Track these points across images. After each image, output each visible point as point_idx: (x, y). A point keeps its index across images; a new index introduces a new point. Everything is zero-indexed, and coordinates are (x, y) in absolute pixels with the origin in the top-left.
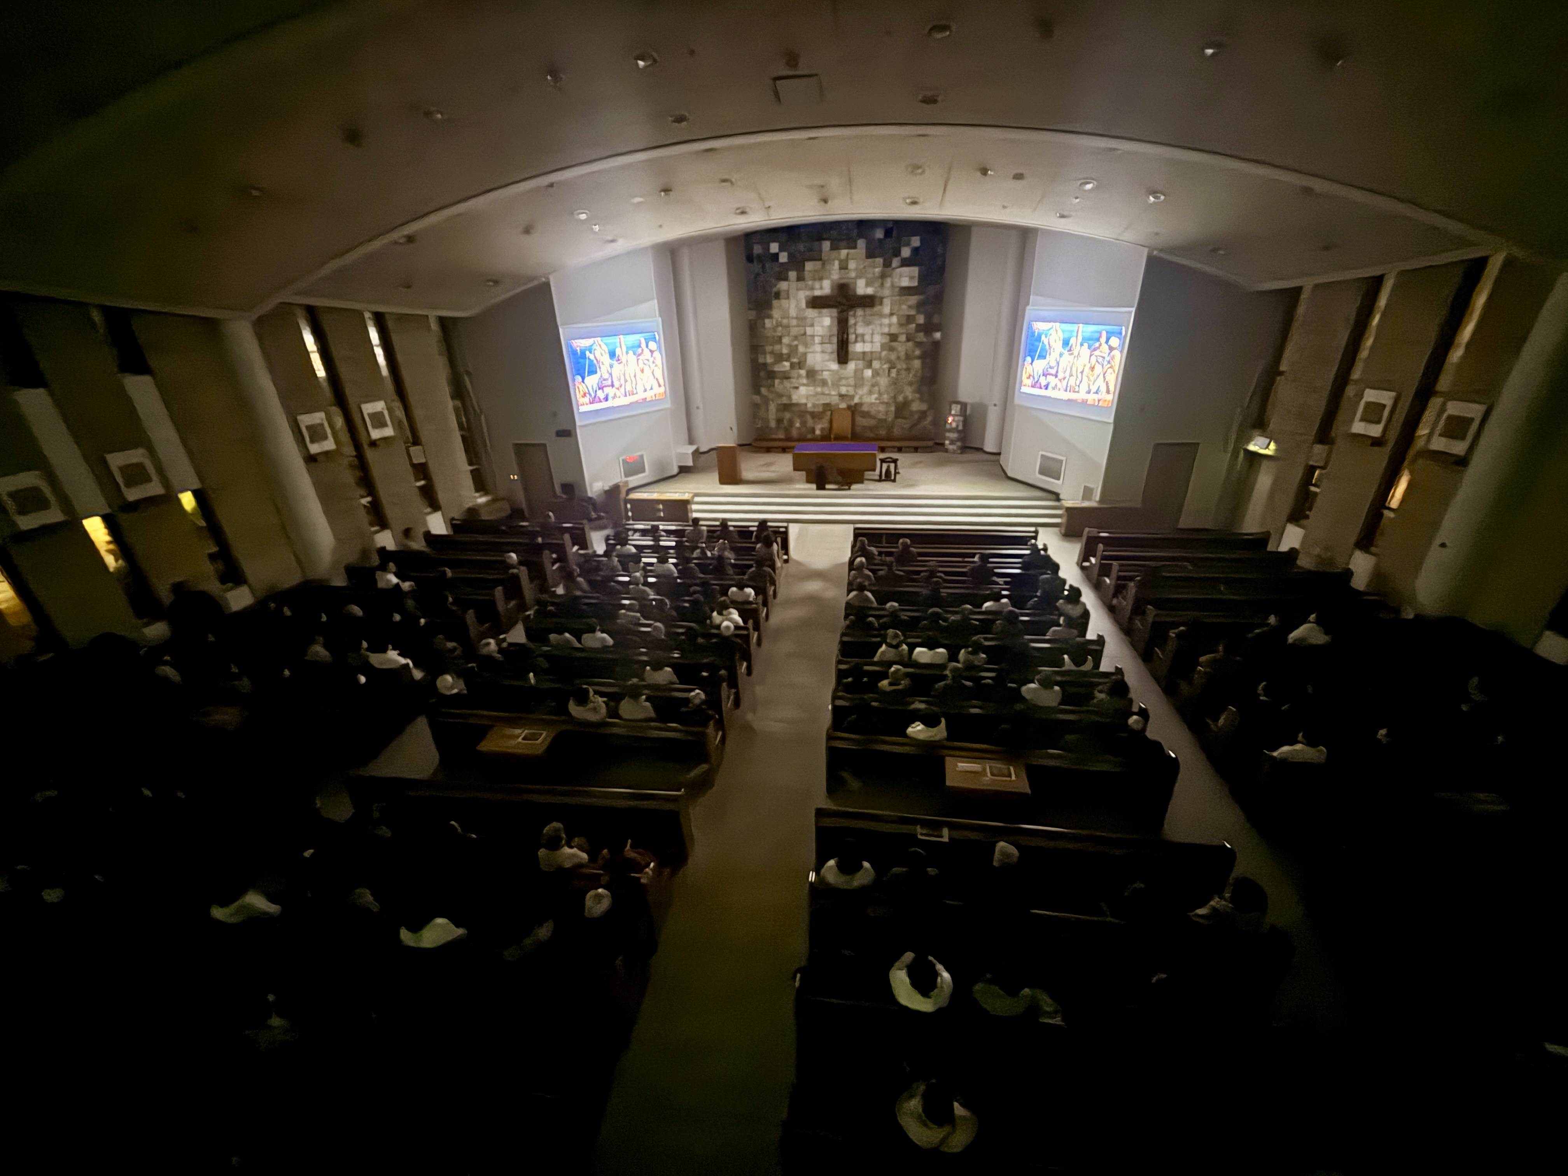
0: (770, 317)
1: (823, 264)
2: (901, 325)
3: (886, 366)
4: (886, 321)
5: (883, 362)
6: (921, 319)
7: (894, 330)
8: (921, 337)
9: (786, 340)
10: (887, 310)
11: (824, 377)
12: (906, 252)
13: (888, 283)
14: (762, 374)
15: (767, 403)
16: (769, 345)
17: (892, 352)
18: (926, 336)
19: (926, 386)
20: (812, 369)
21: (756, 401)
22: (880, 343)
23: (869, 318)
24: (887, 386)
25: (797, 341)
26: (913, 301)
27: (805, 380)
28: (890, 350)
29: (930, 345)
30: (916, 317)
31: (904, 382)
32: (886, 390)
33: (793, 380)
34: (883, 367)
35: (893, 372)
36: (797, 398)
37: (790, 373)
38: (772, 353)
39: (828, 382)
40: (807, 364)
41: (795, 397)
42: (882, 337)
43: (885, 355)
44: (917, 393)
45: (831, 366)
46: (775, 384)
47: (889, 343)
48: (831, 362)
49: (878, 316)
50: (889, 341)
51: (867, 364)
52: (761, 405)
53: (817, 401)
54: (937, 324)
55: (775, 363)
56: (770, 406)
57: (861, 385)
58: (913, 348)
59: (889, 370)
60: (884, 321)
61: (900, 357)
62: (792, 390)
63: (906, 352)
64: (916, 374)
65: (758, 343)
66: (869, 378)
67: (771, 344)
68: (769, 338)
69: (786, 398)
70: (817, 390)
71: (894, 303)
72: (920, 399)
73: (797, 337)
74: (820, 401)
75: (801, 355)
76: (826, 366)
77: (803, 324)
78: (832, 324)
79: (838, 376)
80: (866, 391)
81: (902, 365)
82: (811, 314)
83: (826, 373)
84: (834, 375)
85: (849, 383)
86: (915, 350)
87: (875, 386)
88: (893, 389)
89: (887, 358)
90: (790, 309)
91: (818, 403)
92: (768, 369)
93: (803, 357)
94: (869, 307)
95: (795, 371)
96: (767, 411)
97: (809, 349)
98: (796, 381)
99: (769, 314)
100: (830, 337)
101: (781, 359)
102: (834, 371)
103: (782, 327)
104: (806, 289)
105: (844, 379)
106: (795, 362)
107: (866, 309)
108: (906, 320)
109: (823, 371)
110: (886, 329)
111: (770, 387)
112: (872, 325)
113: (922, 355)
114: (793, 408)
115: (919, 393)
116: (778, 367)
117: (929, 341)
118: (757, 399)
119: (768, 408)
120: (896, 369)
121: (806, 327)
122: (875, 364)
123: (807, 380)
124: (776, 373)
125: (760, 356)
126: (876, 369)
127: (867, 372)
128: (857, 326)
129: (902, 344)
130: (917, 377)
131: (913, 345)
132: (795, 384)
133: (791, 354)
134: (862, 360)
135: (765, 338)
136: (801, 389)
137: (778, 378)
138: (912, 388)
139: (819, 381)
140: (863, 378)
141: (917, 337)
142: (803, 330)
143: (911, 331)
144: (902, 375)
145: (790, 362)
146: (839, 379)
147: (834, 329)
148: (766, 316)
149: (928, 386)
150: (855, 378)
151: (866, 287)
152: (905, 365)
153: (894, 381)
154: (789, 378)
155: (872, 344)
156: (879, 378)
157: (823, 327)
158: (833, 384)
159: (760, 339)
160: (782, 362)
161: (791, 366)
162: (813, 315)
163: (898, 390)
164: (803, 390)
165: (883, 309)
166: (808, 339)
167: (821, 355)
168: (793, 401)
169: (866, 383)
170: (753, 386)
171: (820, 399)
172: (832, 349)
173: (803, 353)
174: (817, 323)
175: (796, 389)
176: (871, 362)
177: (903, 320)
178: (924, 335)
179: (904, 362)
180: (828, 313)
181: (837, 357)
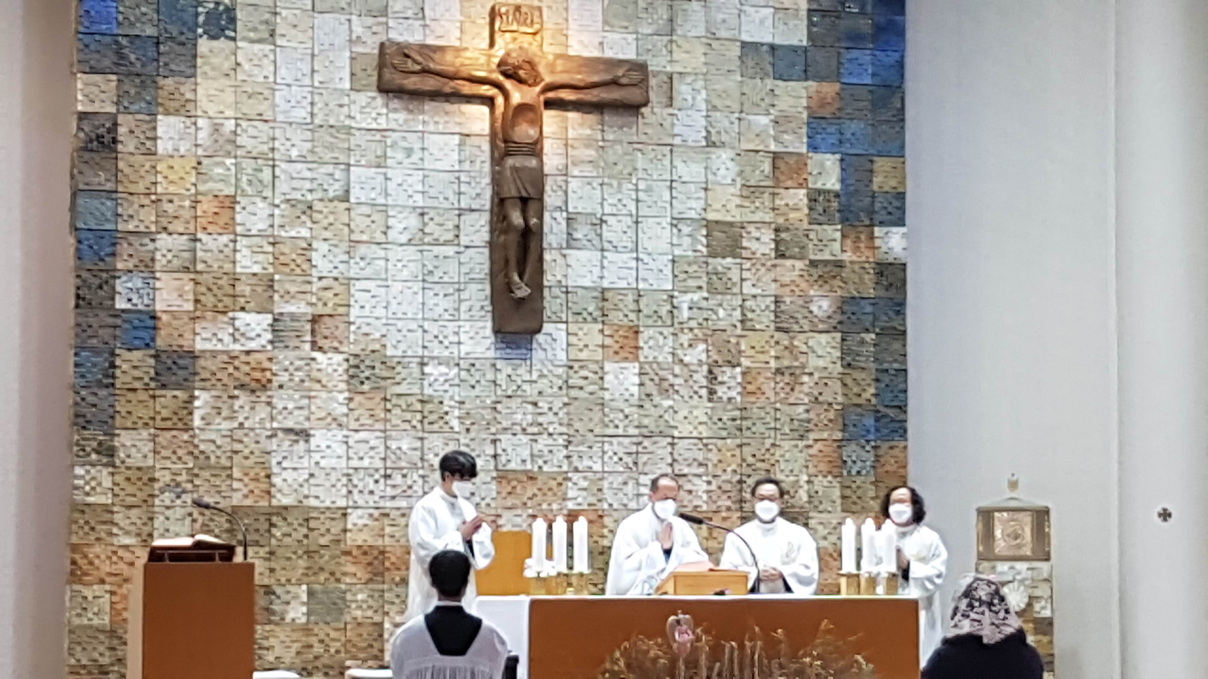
0: (184, 109)
2: (751, 192)
3: (696, 354)
4: (689, 170)
6: (827, 173)
7: (726, 205)
8: (831, 242)
9: (254, 217)
10: (690, 124)
13: (695, 18)
14: (133, 363)
15: (145, 501)
16: (170, 234)
17: (719, 297)
18: (849, 242)
19: (863, 441)
20: (373, 351)
21: (88, 494)
22: (670, 257)
23: (620, 152)
24: (705, 441)
25: (309, 224)
26: (792, 101)
27: (341, 397)
28: (712, 290)
29: (869, 279)
30: (806, 164)
31: (772, 425)
32: (700, 457)
33: (282, 399)
34: (687, 359)
35: (725, 379)
36: (301, 480)
37: (266, 364)
38: (187, 270)
39: (447, 413)
40: (353, 328)
41: (289, 475)
42: (675, 231)
43: (690, 308)
44: (830, 472)
45: (459, 343)
46: (191, 413)
47: (704, 259)
48: (461, 323)
49: (655, 147)
50: (704, 250)
51: (616, 338)
52: (112, 512)
53: (393, 498)
54: (889, 196)
55: (198, 314)
56: (161, 518)
57: (592, 431)
58: (804, 285)
59: (710, 372)
60: (681, 169)
61: (751, 320)
62: (273, 445)
63: (776, 302)
64: (820, 394)
65: (116, 223)
66: (627, 400)
67: (181, 230)
68: (171, 201)
69: (246, 479)
70: (394, 447)
71: (717, 102)
72: (844, 497)
73: (310, 208)
74: (410, 497)
75: (326, 289)
76: (436, 341)
77: (336, 155)
78: (467, 166)
79: (493, 388)
80: (615, 459)
81: (763, 352)
82: (374, 115)
83: (436, 373)
84: (473, 382)
85: (540, 419)
86: (812, 293)
87: (654, 439)
88: (729, 454)
89: (701, 321)
90: (277, 87)
91: (398, 509)
92: (160, 343)
93: (336, 295)
94: (621, 110)
95: (291, 354)
96: (145, 541)
97: (362, 264)
98: (295, 401)
99: (177, 96)
100: (459, 215)
101: (227, 301)
102: (473, 365)
103: (236, 157)
104: (354, 12)
105: (519, 400)
106: (294, 317)
107: (607, 118)
108: (766, 172)
109: (423, 364)
110: (693, 204)
111: (169, 424)
112: (634, 181)
113: (838, 317)
114: (274, 531)
115: (836, 471)
116: (209, 335)
117: (863, 259)
118: (93, 484)
119: (147, 529)
120: (738, 370)
121: (352, 168)
122: (651, 343)
123: (350, 399)
124: (202, 362)
125: (124, 278)
126: (655, 366)
127: (621, 377)
128: (570, 179)
129: (758, 266)
130: (826, 407)
131: (802, 276)
132: (290, 417)
133: (277, 277)
134: (595, 320)
135: (153, 202)
136: (319, 439)
137: (207, 384)
138: (812, 451)
139: (404, 407)
140: (600, 401)
141: (816, 242)
142: (337, 177)
143: (792, 215)
144: (764, 393)
145: (272, 312)
146: (494, 398)
147: (473, 184)
148: (167, 103)
149: (873, 444)
150: (566, 400)
151: (607, 28)
152: (773, 353)
153: (734, 420)
154: (264, 386)
155: (637, 259)
156: (670, 403)
157: (426, 173)
158: (468, 422)
159: (132, 203)
160: (231, 314)
161: (274, 331)
162: (382, 120)
163: (754, 456)
164: (328, 443)
165: (675, 121)
166: (359, 219)
167: (415, 289)
168: (279, 496)
169: (617, 422)
170: (81, 420)
171: (410, 487)
172: (464, 269)
173: (336, 279)
174: (400, 155)
175: (297, 441)
176: (637, 332)
177: (758, 172)
178: (844, 236)
179: (768, 339)
180: (447, 119)
181: (487, 303)
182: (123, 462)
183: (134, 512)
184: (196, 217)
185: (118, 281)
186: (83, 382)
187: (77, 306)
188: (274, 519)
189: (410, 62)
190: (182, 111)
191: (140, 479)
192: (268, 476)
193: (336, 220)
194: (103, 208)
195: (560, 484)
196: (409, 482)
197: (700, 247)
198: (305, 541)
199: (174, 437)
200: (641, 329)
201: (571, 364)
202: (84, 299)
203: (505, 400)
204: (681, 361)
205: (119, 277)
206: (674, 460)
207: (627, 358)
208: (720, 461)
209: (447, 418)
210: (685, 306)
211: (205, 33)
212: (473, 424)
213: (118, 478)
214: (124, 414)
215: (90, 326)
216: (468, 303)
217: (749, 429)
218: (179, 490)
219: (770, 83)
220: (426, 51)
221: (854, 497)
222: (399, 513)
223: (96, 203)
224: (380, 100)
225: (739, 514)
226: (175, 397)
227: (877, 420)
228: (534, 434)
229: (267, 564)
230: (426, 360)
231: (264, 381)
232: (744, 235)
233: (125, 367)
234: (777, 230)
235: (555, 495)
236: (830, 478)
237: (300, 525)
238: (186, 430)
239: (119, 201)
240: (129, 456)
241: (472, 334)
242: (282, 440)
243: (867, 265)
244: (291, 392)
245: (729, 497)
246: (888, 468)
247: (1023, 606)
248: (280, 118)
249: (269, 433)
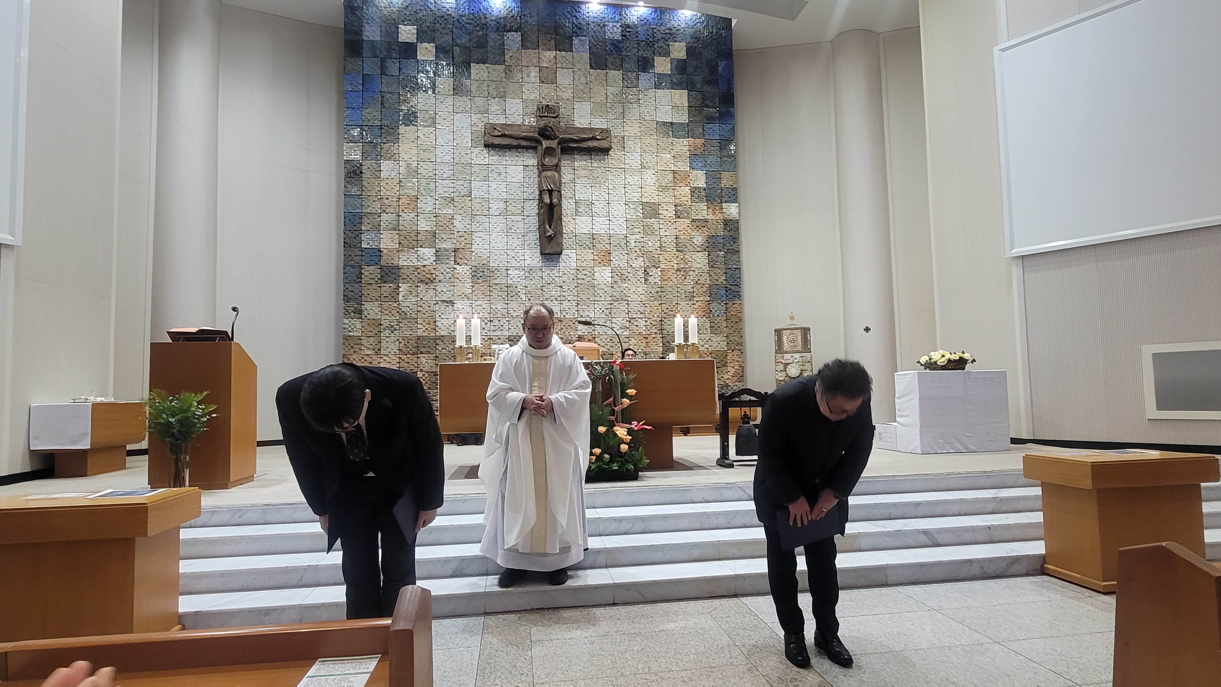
0: (394, 157)
1: (508, 70)
2: (663, 189)
3: (639, 263)
4: (633, 179)
5: (633, 256)
6: (699, 179)
7: (651, 195)
8: (702, 210)
9: (426, 205)
10: (633, 159)
11: (510, 282)
12: (662, 66)
13: (634, 111)
14: (370, 272)
15: (376, 334)
16: (387, 213)
17: (649, 236)
18: (711, 210)
19: (720, 302)
20: (483, 264)
21: (350, 331)
22: (625, 219)
23: (600, 172)
24: (643, 303)
25: (452, 207)
26: (682, 148)
27: (468, 286)
28: (645, 233)
29: (721, 227)
30: (689, 176)
31: (676, 295)
32: (642, 309)
33: (441, 287)
34: (634, 265)
35: (653, 274)
36: (450, 324)
37: (434, 271)
38: (395, 229)
39: (519, 292)
40: (473, 254)
41: (445, 322)
42: (627, 207)
43: (635, 242)
44: (704, 316)
45: (524, 260)
46: (398, 294)
47: (642, 220)
48: (525, 251)
49: (616, 169)
50: (641, 215)
51: (600, 256)
52: (361, 339)
53: (494, 331)
54: (730, 189)
55: (400, 249)
56: (385, 342)
57: (589, 299)
58: (690, 231)
59: (645, 271)
60: (629, 179)
61: (665, 247)
62: (437, 308)
63: (676, 238)
64: (699, 280)
65: (362, 209)
66: (605, 284)
67: (392, 211)
68: (387, 199)
69: (424, 323)
70: (494, 308)
71: (646, 149)
72: (711, 327)
73: (453, 200)
74: (502, 330)
75: (461, 237)
76: (513, 259)
77: (465, 176)
78: (527, 180)
79: (541, 280)
80: (601, 311)
81: (670, 262)
82: (482, 158)
83: (514, 274)
84: (532, 278)
85: (564, 294)
86: (693, 234)
87: (619, 302)
88: (655, 308)
89: (640, 248)
90: (437, 146)
91: (497, 336)
92: (383, 262)
93: (465, 239)
94: (600, 153)
95: (445, 266)
96: (376, 352)
97: (478, 225)
98: (447, 288)
99: (390, 151)
100: (524, 202)
101: (415, 243)
102: (532, 270)
103: (417, 178)
104: (472, 112)
105: (554, 285)
106: (446, 250)
107: (593, 156)
108: (670, 179)
109: (507, 270)
110: (635, 194)
111: (387, 299)
112: (607, 185)
113: (706, 245)
114: (437, 347)
115: (707, 315)
116: (406, 259)
117: (718, 218)
118: (352, 327)
119: (378, 347)
120: (659, 269)
121: (472, 182)
122: (617, 258)
123: (473, 286)
124: (403, 271)
125: (366, 234)
126: (619, 269)
127: (602, 273)
128: (576, 185)
129: (667, 222)
130: (702, 285)
131: (689, 226)
132: (445, 295)
133: (437, 232)
134: (589, 248)
135: (379, 199)
136: (459, 305)
137: (405, 280)
138: (695, 306)
139: (499, 290)
140: (593, 285)
141: (695, 211)
142: (465, 186)
143: (683, 199)
144: (671, 280)
145: (435, 248)
146: (542, 285)
147: (530, 188)
148: (385, 155)
149: (724, 302)
150: (576, 285)
151: (592, 117)
152: (675, 262)
153: (657, 292)
154: (432, 281)
155: (609, 220)
156: (627, 285)
157: (508, 183)
158: (529, 296)
159: (369, 200)
160: (416, 249)
161: (436, 256)
162: (486, 160)
163: (667, 309)
164: (463, 307)
165: (626, 158)
166: (476, 205)
167: (503, 236)
168: (439, 330)
169: (600, 295)
170: (345, 298)
171: (502, 326)
172: (527, 226)
173: (465, 232)
174: (495, 175)
175: (448, 306)
176: (609, 253)
177: (666, 180)
178: (708, 208)
179: (673, 255)
180: (517, 159)
181: (538, 241)
182: (366, 317)
183: (371, 338)
184: (399, 206)
185: (363, 235)
186: (347, 281)
187: (344, 247)
188: (438, 341)
189: (496, 131)
190: (393, 159)
191: (374, 324)
192: (435, 322)
193: (465, 205)
194: (356, 203)
195: (574, 323)
196: (502, 324)
197: (639, 214)
198: (452, 352)
199: (390, 305)
200: (611, 252)
201: (578, 268)
202: (347, 243)
203: (546, 285)
204: (631, 266)
205: (363, 233)
206: (629, 311)
207: (605, 265)
208: (651, 311)
209: (519, 294)
210: (633, 241)
211: (403, 123)
212: (531, 297)
213: (364, 324)
214: (366, 295)
215: (350, 256)
216: (529, 242)
217: (665, 296)
218: (393, 329)
219: (670, 140)
220: (504, 126)
221: (716, 327)
222: (497, 338)
223: (352, 200)
224: (485, 151)
225: (661, 336)
226: (390, 287)
227: (727, 292)
228: (561, 301)
229: (434, 361)
230: (508, 268)
231: (432, 279)
232: (660, 208)
233: (366, 273)
234: (676, 206)
235: (572, 328)
236: (704, 318)
237: (450, 344)
238: (395, 302)
239: (363, 199)
240: (369, 314)
241: (530, 256)
242: (441, 306)
243: (719, 221)
244: (445, 284)
245: (656, 328)
246: (732, 313)
247: (798, 375)
248: (438, 160)
249: (435, 302)
